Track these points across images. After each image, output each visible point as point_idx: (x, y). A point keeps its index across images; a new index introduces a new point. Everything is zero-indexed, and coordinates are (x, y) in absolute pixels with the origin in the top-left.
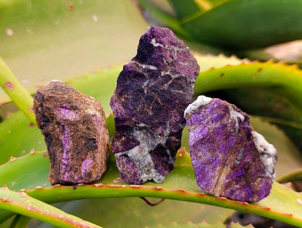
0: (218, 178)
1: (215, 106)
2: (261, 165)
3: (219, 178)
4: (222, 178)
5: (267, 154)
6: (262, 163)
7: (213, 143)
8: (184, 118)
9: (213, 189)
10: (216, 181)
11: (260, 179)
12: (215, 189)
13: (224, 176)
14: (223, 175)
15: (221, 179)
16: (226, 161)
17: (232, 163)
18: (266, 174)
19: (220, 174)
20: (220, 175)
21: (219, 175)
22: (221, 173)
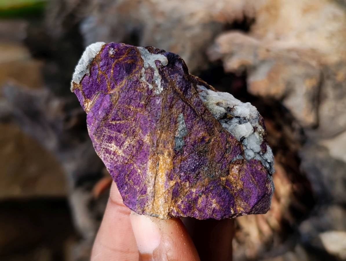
0: (155, 183)
1: (111, 53)
2: (230, 139)
3: (156, 181)
4: (160, 180)
5: (237, 117)
6: (230, 135)
7: (127, 119)
8: (72, 92)
9: (152, 205)
10: (152, 189)
11: (236, 167)
12: (154, 204)
13: (162, 175)
14: (160, 174)
15: (159, 183)
16: (158, 146)
17: (170, 146)
18: (249, 156)
19: (155, 173)
20: (157, 174)
21: (154, 175)
22: (157, 171)
